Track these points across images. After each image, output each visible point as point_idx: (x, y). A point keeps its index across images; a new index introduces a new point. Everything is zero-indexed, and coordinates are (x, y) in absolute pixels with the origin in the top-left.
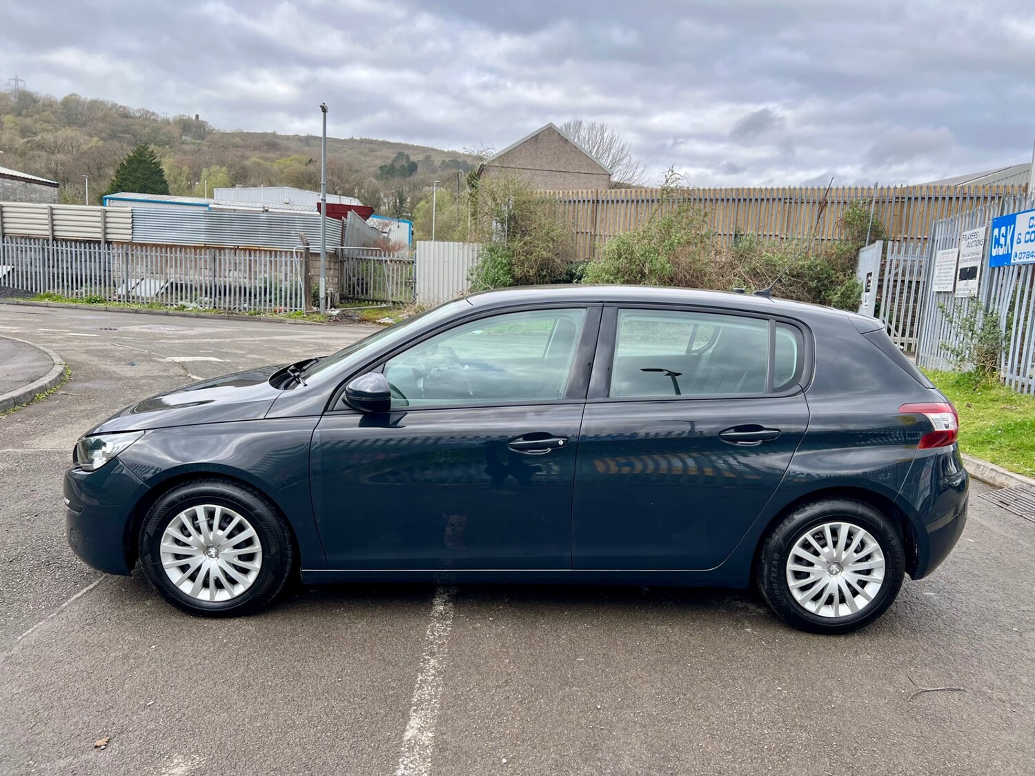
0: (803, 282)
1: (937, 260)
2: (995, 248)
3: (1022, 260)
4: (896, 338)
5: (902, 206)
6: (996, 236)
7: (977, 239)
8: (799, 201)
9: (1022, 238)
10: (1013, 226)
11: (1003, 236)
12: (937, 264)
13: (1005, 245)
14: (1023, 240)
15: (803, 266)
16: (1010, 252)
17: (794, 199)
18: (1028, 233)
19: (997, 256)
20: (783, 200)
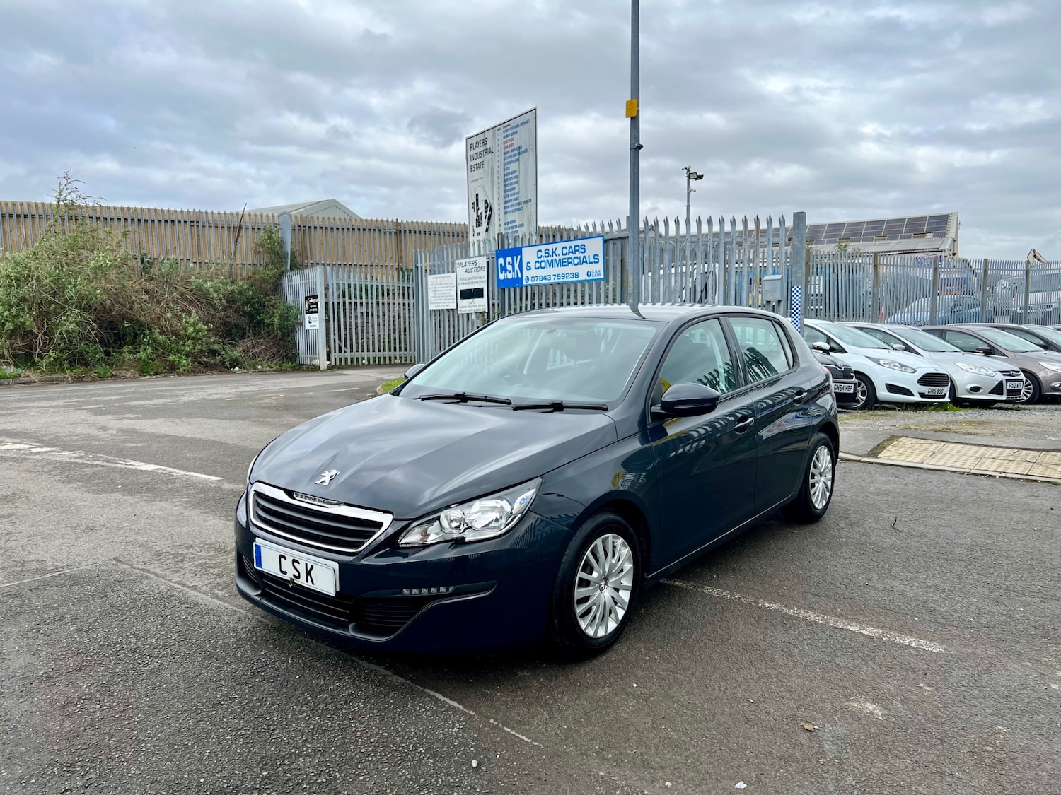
0: (236, 307)
1: (429, 283)
2: (502, 273)
3: (535, 282)
4: (346, 354)
5: (305, 234)
6: (501, 264)
7: (477, 266)
8: (207, 225)
9: (532, 265)
10: (519, 257)
11: (509, 263)
12: (429, 286)
13: (514, 271)
14: (533, 267)
15: (233, 291)
16: (520, 276)
17: (201, 223)
18: (538, 262)
19: (506, 280)
20: (189, 223)
